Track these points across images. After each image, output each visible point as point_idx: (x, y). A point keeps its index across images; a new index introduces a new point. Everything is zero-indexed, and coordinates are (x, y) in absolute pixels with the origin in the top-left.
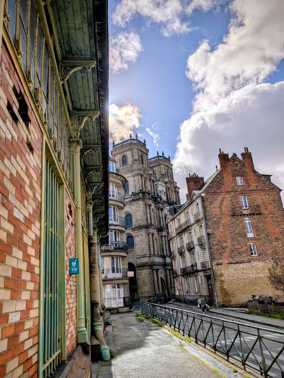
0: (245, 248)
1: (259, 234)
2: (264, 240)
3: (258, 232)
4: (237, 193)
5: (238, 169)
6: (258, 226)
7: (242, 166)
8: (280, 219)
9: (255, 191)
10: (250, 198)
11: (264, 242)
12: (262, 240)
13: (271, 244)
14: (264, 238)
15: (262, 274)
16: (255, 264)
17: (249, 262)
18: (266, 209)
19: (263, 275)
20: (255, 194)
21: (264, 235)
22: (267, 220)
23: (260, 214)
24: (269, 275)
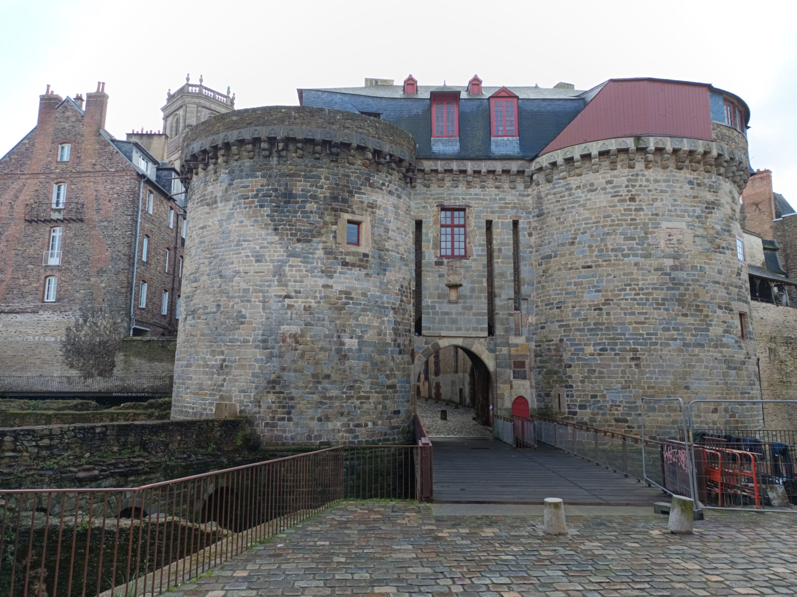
0: (35, 285)
1: (70, 260)
2: (75, 271)
3: (70, 256)
4: (53, 176)
5: (67, 128)
6: (72, 244)
7: (78, 120)
8: (120, 233)
9: (87, 175)
10: (73, 187)
11: (75, 275)
12: (72, 272)
13: (88, 280)
14: (77, 268)
15: (52, 336)
16: (44, 316)
17: (35, 312)
18: (98, 210)
19: (53, 339)
20: (87, 179)
21: (79, 262)
22: (93, 232)
23: (82, 220)
24: (64, 339)
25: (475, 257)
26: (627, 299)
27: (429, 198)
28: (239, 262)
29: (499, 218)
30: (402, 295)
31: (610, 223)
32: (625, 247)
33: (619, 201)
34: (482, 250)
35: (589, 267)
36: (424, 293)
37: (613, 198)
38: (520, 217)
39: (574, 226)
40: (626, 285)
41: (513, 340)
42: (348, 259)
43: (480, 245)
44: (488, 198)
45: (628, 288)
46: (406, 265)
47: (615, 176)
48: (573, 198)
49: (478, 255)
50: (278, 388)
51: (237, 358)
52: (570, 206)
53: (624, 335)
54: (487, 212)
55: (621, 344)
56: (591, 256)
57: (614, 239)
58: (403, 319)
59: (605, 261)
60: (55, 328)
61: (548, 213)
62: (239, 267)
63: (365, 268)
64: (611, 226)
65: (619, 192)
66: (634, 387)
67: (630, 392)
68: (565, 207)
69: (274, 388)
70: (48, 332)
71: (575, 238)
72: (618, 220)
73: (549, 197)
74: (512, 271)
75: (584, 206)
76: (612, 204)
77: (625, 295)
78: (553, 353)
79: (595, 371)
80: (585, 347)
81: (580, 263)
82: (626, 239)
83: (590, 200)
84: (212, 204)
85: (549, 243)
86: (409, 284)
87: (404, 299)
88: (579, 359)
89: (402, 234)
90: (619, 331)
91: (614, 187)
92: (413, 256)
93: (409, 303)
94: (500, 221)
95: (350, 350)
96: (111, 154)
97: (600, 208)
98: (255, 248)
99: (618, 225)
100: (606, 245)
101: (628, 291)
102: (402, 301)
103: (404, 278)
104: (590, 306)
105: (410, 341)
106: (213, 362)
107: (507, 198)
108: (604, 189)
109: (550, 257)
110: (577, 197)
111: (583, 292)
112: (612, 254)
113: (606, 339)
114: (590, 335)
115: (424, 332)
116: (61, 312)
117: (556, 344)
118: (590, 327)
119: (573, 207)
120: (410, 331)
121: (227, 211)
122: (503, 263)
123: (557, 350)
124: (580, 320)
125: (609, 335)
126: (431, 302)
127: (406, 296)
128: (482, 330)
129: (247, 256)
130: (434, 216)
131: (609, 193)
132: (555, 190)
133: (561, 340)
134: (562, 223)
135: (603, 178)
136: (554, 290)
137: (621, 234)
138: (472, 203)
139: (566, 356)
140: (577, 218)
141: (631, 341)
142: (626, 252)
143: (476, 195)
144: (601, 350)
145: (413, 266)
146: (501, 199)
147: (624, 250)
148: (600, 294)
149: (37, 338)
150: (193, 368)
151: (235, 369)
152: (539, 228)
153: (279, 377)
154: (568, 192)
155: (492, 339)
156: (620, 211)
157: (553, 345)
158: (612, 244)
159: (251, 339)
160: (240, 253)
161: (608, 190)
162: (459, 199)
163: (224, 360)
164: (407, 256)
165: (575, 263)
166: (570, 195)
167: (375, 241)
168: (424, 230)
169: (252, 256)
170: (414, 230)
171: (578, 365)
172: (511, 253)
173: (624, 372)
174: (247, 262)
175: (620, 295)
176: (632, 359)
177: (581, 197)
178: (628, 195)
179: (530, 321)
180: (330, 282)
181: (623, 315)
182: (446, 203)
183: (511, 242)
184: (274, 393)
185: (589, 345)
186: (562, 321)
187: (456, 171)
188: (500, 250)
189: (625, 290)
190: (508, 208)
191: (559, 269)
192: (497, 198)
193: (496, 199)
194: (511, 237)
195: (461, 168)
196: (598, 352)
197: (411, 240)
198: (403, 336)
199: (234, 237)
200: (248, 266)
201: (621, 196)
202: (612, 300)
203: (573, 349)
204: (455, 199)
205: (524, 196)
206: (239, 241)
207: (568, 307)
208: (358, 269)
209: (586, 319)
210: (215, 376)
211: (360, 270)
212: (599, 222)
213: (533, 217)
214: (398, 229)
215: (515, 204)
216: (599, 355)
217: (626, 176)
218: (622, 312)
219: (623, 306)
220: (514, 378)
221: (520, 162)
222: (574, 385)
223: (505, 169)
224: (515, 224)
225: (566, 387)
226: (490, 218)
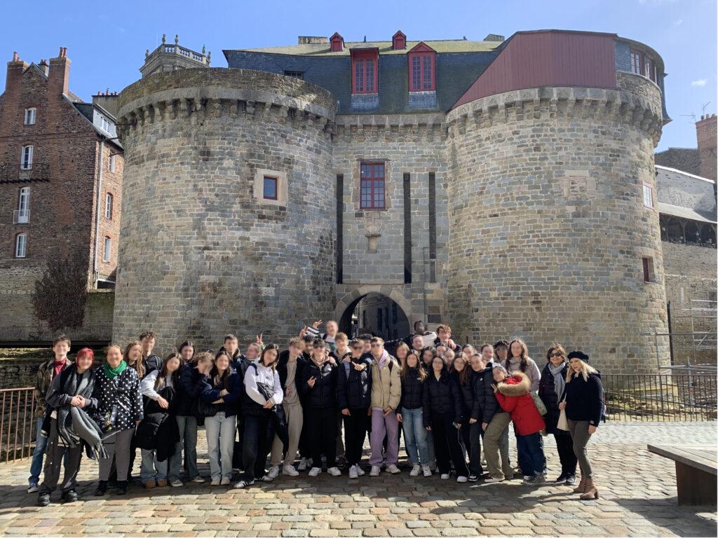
0: (7, 242)
1: (38, 218)
2: (42, 229)
3: (37, 214)
4: (20, 139)
5: (33, 93)
6: (40, 203)
7: (42, 85)
8: (83, 191)
9: (52, 137)
10: (39, 149)
11: (42, 232)
12: (39, 230)
13: (54, 236)
14: (44, 226)
15: (24, 290)
16: (15, 271)
17: (7, 267)
18: (62, 171)
19: (24, 293)
20: (51, 141)
21: (46, 220)
22: (58, 192)
23: (47, 180)
24: (34, 292)
25: (393, 209)
26: (529, 246)
27: (349, 153)
28: (162, 217)
29: (416, 170)
30: (322, 246)
31: (516, 172)
32: (529, 196)
33: (525, 151)
34: (400, 202)
35: (495, 216)
36: (346, 243)
37: (519, 148)
38: (436, 169)
39: (483, 176)
40: (529, 232)
41: (429, 286)
42: (265, 212)
43: (398, 197)
44: (406, 151)
45: (531, 235)
46: (328, 217)
47: (521, 127)
48: (483, 149)
49: (396, 207)
50: (198, 333)
51: (161, 306)
52: (480, 157)
53: (527, 280)
54: (405, 165)
55: (524, 288)
56: (497, 205)
57: (519, 188)
58: (322, 268)
59: (511, 209)
60: (26, 282)
61: (461, 164)
62: (163, 221)
63: (282, 220)
64: (516, 175)
65: (525, 142)
66: (535, 330)
67: (531, 334)
68: (476, 158)
69: (194, 333)
70: (19, 286)
71: (484, 188)
72: (524, 169)
73: (462, 149)
74: (428, 221)
75: (492, 156)
76: (518, 154)
77: (528, 242)
78: (463, 298)
79: (499, 314)
80: (490, 292)
81: (487, 212)
82: (530, 188)
83: (498, 150)
84: (140, 163)
85: (462, 193)
86: (331, 235)
87: (324, 249)
88: (485, 304)
89: (322, 187)
90: (522, 276)
91: (520, 138)
92: (334, 208)
93: (331, 253)
94: (417, 173)
95: (267, 297)
96: (73, 116)
97: (506, 158)
98: (176, 203)
99: (523, 174)
100: (512, 194)
101: (531, 238)
102: (321, 251)
103: (324, 230)
104: (495, 253)
105: (331, 289)
106: (141, 310)
107: (424, 150)
108: (511, 139)
109: (461, 207)
110: (486, 148)
111: (489, 240)
112: (517, 202)
113: (509, 284)
114: (495, 280)
115: (344, 280)
116: (31, 267)
117: (465, 290)
118: (495, 273)
119: (483, 158)
120: (331, 279)
121: (153, 169)
122: (419, 213)
123: (466, 295)
124: (486, 266)
125: (513, 280)
126: (352, 252)
127: (327, 247)
128: (399, 277)
129: (170, 211)
130: (354, 170)
131: (515, 143)
132: (467, 142)
133: (470, 286)
134: (473, 174)
135: (510, 129)
136: (464, 238)
137: (526, 183)
138: (391, 157)
139: (474, 301)
140: (486, 168)
141: (533, 286)
142: (530, 200)
143: (395, 148)
144: (504, 295)
145: (334, 218)
146: (418, 152)
147: (528, 198)
148: (505, 241)
149: (10, 291)
150: (125, 316)
151: (160, 316)
152: (453, 179)
153: (199, 323)
154: (478, 144)
155: (408, 287)
156: (526, 160)
157: (463, 290)
158: (518, 193)
159: (173, 288)
160: (164, 208)
161: (515, 140)
162: (377, 153)
163: (149, 308)
164: (327, 209)
165: (483, 212)
166: (480, 146)
167: (291, 195)
168: (345, 184)
169: (174, 211)
170: (336, 184)
171: (484, 309)
172: (427, 204)
173: (525, 315)
174: (170, 216)
175: (523, 242)
176: (534, 302)
177: (490, 148)
178: (533, 145)
179: (444, 268)
180: (247, 234)
181: (526, 261)
182: (366, 157)
183: (427, 194)
184: (194, 338)
185: (494, 290)
186: (470, 267)
187: (375, 126)
188: (417, 201)
189: (528, 237)
190: (425, 160)
191: (469, 218)
192: (415, 151)
193: (413, 152)
194: (427, 188)
195: (379, 123)
196: (503, 296)
197: (333, 194)
198: (323, 284)
199: (158, 194)
200: (171, 220)
201: (527, 145)
202: (516, 247)
203: (479, 293)
204: (374, 153)
205: (440, 148)
206: (162, 197)
207: (475, 254)
208: (275, 221)
209: (492, 266)
210: (143, 323)
211: (277, 223)
212: (505, 172)
213: (449, 168)
214: (317, 182)
215: (431, 156)
216: (503, 299)
217: (531, 126)
218: (525, 258)
219: (526, 252)
220: (429, 322)
221: (436, 115)
222: (480, 328)
223: (421, 122)
224: (432, 176)
225: (473, 330)
226: (408, 171)
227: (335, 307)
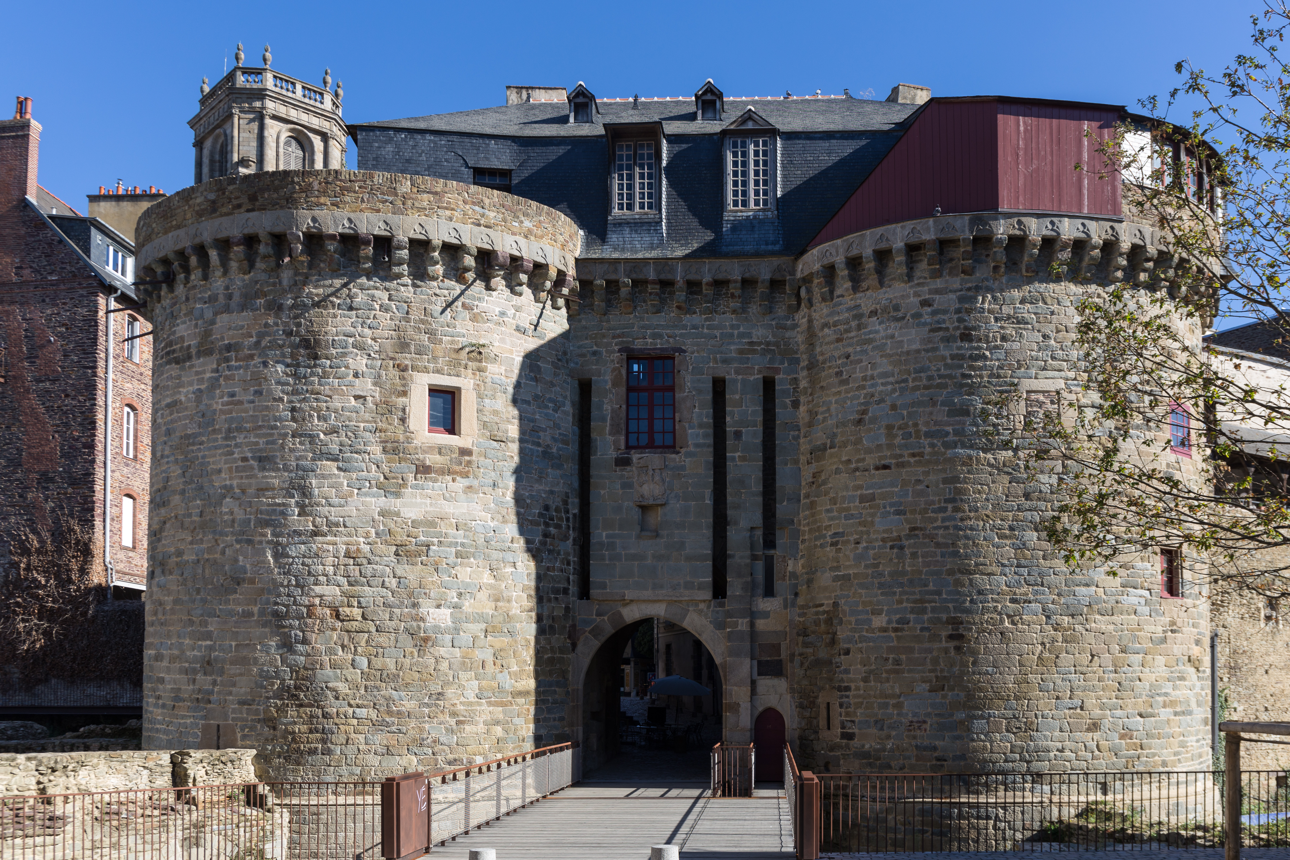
8: (73, 402)
18: (32, 359)
25: (692, 449)
26: (947, 528)
27: (604, 336)
28: (230, 469)
29: (737, 372)
30: (547, 525)
31: (925, 382)
32: (950, 429)
33: (943, 339)
34: (706, 436)
35: (886, 467)
36: (596, 518)
37: (932, 334)
38: (777, 371)
39: (863, 387)
40: (946, 501)
41: (765, 604)
42: (432, 459)
43: (701, 426)
44: (717, 333)
45: (950, 506)
46: (559, 467)
47: (937, 291)
48: (865, 334)
49: (697, 445)
50: (304, 698)
51: (234, 644)
52: (858, 348)
53: (939, 593)
54: (715, 362)
55: (934, 610)
56: (890, 446)
57: (931, 413)
58: (548, 569)
59: (914, 455)
61: (824, 362)
62: (231, 479)
63: (466, 475)
64: (926, 387)
65: (944, 321)
66: (952, 689)
67: (944, 697)
68: (850, 350)
69: (297, 697)
71: (864, 412)
72: (940, 377)
73: (826, 330)
74: (761, 474)
75: (881, 348)
76: (930, 346)
77: (944, 519)
78: (823, 627)
79: (887, 659)
80: (873, 617)
81: (871, 460)
82: (951, 413)
83: (892, 337)
85: (825, 419)
86: (565, 503)
87: (552, 530)
88: (862, 639)
89: (547, 407)
90: (931, 587)
91: (934, 313)
92: (573, 448)
93: (566, 538)
94: (740, 377)
95: (437, 629)
97: (908, 353)
98: (257, 443)
99: (939, 386)
100: (916, 425)
101: (949, 513)
102: (546, 535)
103: (552, 492)
104: (883, 540)
105: (567, 609)
106: (196, 653)
107: (754, 331)
108: (917, 316)
109: (823, 448)
110: (870, 332)
111: (873, 515)
112: (925, 442)
113: (908, 600)
114: (882, 594)
115: (594, 592)
117: (827, 612)
118: (883, 580)
119: (864, 352)
120: (566, 591)
122: (743, 459)
123: (829, 622)
124: (866, 567)
125: (914, 593)
126: (608, 536)
127: (558, 526)
128: (701, 587)
129: (245, 459)
130: (614, 370)
131: (925, 324)
132: (836, 318)
133: (836, 604)
134: (845, 382)
135: (916, 294)
136: (828, 511)
137: (943, 404)
138: (688, 345)
139: (842, 633)
140: (869, 373)
141: (950, 605)
142: (951, 438)
143: (694, 327)
144: (898, 622)
145: (572, 467)
146: (741, 335)
147: (947, 434)
148: (902, 517)
150: (165, 663)
151: (231, 664)
152: (810, 391)
153: (303, 678)
154: (856, 322)
155: (722, 605)
156: (944, 358)
157: (825, 612)
158: (927, 424)
159: (256, 609)
160: (233, 453)
161: (927, 318)
162: (660, 336)
163: (211, 648)
164: (559, 449)
165: (863, 460)
166: (859, 327)
167: (485, 425)
168: (594, 399)
169: (253, 458)
170: (577, 398)
171: (860, 650)
172: (759, 440)
173: (935, 661)
174: (244, 469)
175: (936, 520)
176: (951, 637)
177: (877, 332)
178: (958, 328)
179: (790, 568)
180: (393, 503)
181: (939, 558)
182: (638, 344)
183: (760, 419)
185: (879, 613)
186: (837, 568)
187: (653, 282)
188: (738, 435)
189: (944, 510)
190: (754, 352)
191: (838, 471)
192: (736, 332)
193: (732, 335)
194: (760, 409)
195: (663, 277)
196: (895, 625)
197: (571, 419)
198: (549, 600)
199: (221, 423)
200: (247, 477)
201: (947, 329)
202: (921, 529)
203: (853, 619)
204: (655, 336)
205: (785, 328)
206: (229, 430)
207: (848, 541)
208: (449, 478)
209: (876, 566)
210: (200, 676)
211: (454, 480)
212: (905, 381)
213: (803, 369)
214: (536, 397)
215: (768, 344)
216: (896, 630)
217: (955, 291)
218: (939, 551)
219: (941, 540)
220: (759, 674)
221: (776, 261)
222: (853, 686)
223: (747, 275)
224: (769, 385)
225: (840, 689)
226: (720, 374)
227: (574, 645)
